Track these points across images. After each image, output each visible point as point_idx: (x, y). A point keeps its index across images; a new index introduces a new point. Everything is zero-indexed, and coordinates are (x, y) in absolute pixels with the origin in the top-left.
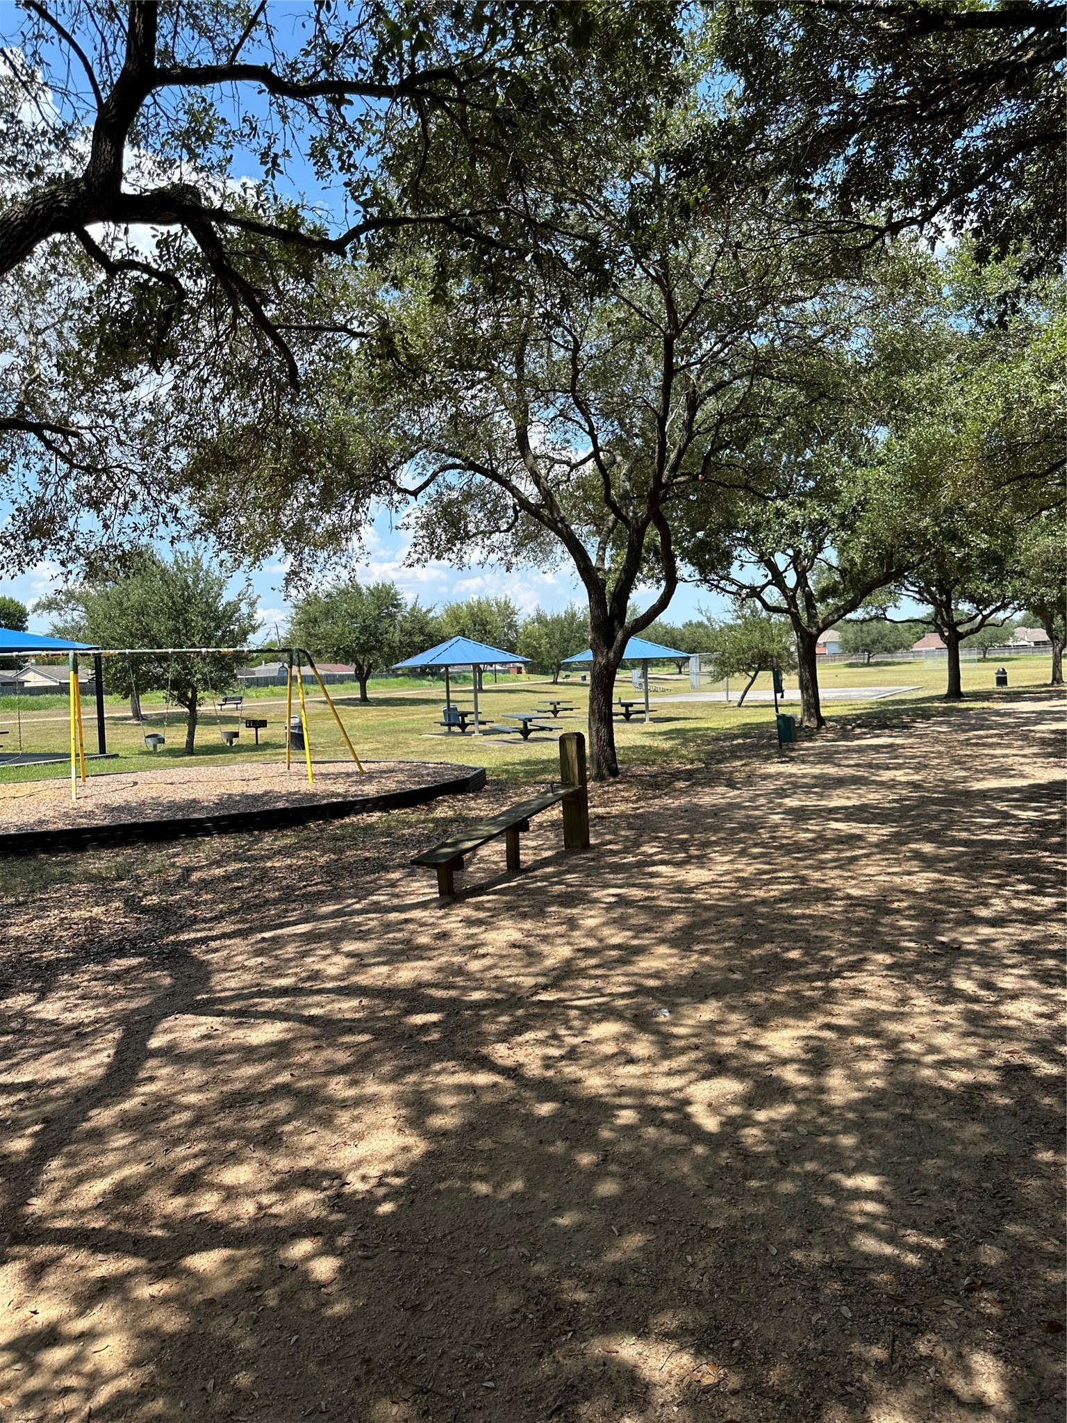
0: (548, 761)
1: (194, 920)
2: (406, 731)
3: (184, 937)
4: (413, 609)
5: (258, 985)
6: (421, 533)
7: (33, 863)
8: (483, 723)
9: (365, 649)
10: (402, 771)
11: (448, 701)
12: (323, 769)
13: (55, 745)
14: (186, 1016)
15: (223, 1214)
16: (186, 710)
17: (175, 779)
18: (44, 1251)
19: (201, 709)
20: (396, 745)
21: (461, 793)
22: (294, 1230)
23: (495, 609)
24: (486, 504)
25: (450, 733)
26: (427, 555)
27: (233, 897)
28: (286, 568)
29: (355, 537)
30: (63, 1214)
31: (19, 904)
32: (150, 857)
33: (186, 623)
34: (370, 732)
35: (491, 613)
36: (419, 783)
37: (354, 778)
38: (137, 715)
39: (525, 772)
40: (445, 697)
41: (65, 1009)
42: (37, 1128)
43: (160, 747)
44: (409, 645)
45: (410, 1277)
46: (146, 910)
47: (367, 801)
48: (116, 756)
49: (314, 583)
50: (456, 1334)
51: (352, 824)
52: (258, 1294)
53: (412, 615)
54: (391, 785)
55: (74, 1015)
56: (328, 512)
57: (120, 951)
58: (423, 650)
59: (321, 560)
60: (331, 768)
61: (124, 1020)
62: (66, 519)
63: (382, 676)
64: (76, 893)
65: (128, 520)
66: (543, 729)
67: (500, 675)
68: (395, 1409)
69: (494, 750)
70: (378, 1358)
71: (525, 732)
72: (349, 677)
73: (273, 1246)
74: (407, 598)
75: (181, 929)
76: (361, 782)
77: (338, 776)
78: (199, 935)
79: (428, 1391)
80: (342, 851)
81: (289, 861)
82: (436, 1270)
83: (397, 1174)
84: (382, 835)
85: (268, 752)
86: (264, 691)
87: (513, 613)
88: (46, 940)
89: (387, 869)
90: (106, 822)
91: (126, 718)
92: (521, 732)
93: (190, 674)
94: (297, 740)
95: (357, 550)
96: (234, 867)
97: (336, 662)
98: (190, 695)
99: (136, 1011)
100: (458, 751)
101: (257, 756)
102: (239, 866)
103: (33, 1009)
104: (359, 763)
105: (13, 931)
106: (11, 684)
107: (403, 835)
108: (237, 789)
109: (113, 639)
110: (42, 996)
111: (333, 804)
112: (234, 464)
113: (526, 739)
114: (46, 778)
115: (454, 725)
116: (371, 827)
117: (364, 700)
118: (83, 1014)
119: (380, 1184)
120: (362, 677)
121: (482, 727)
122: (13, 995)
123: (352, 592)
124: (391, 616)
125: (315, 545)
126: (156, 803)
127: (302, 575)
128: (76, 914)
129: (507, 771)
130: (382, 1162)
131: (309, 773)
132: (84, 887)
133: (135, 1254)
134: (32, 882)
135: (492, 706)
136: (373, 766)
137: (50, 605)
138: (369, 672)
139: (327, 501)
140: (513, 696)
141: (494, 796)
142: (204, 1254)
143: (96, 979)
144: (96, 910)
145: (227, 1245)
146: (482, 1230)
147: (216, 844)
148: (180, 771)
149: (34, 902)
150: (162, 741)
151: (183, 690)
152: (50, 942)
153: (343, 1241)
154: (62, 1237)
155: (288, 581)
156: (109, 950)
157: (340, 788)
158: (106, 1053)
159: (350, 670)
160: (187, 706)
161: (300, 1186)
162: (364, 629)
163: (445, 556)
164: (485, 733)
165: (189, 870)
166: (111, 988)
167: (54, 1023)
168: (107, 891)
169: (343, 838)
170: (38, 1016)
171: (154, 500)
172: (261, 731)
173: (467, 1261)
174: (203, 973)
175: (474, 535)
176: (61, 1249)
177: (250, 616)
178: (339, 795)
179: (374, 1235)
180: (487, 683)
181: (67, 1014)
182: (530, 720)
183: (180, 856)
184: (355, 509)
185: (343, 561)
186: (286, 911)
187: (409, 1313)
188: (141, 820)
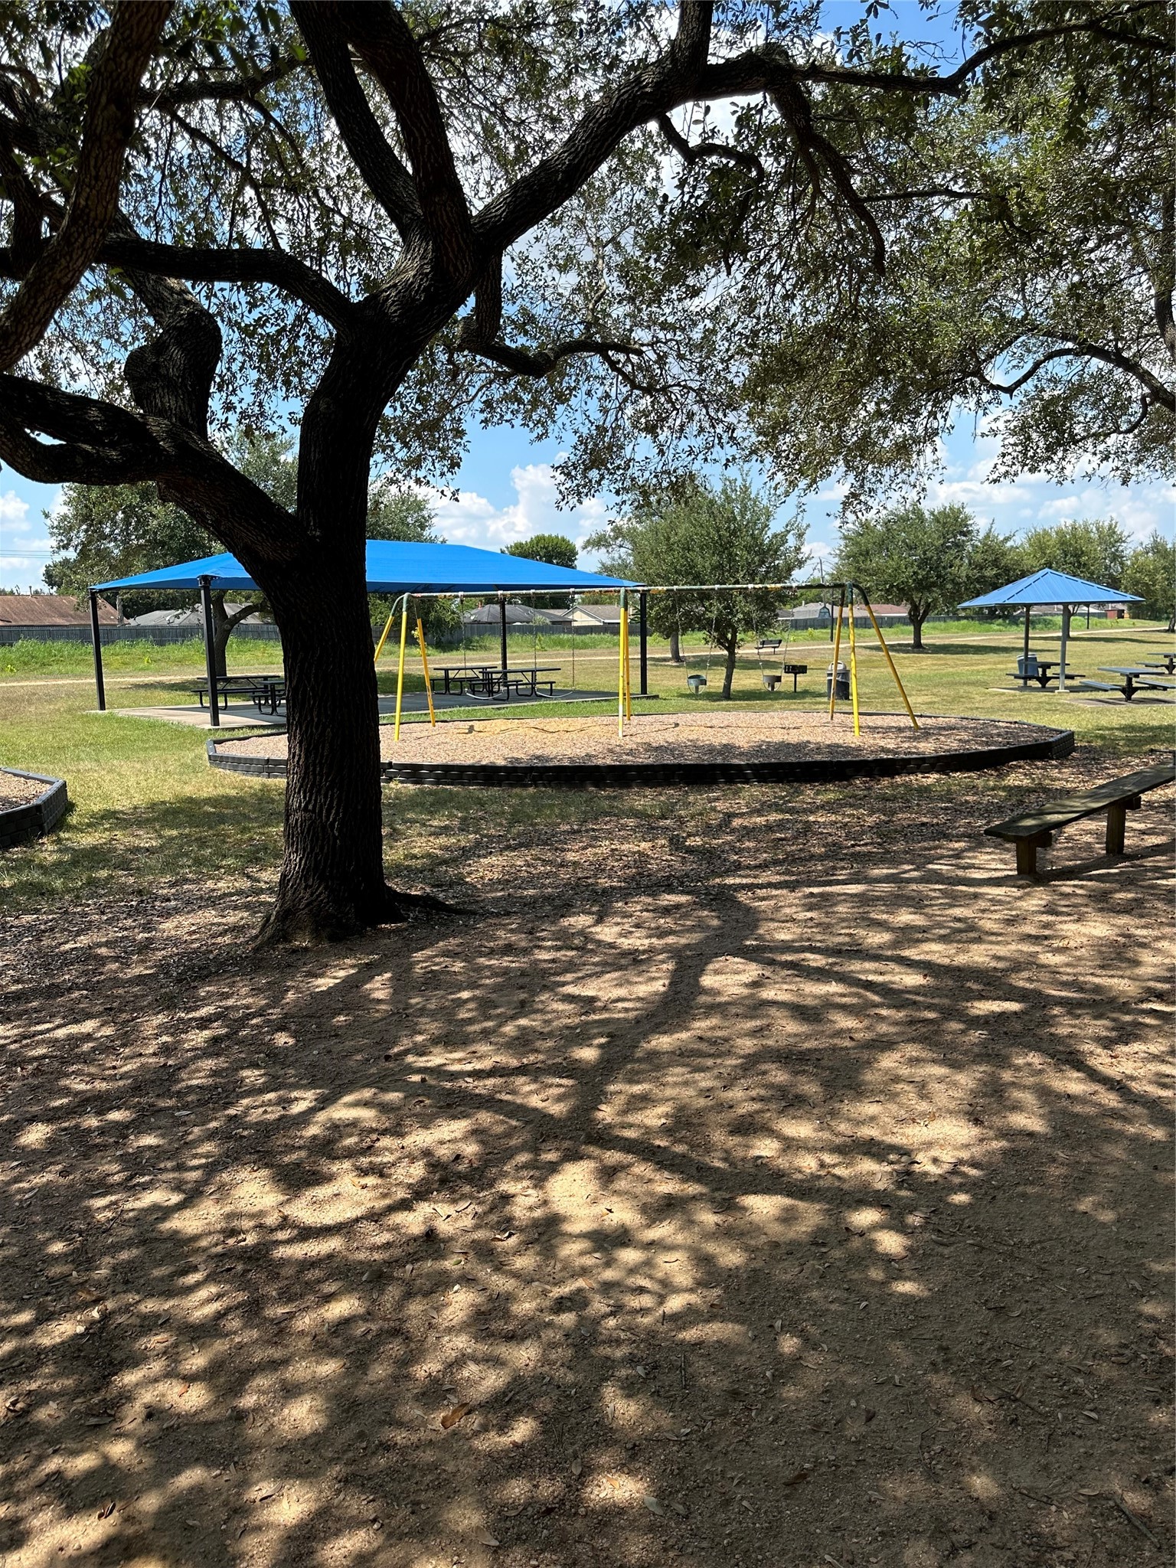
0: (1160, 728)
1: (738, 867)
2: (968, 684)
3: (730, 881)
4: (987, 536)
5: (809, 939)
6: (1012, 440)
7: (585, 796)
8: (1071, 677)
9: (924, 586)
10: (966, 729)
11: (1026, 649)
12: (870, 721)
13: (600, 683)
14: (737, 960)
15: (783, 1163)
16: (726, 652)
17: (715, 722)
18: (613, 1157)
19: (740, 652)
20: (956, 700)
21: (1041, 759)
22: (858, 1196)
23: (1094, 536)
24: (1102, 398)
25: (1025, 688)
26: (1017, 467)
27: (775, 848)
28: (845, 490)
29: (929, 449)
30: (630, 1126)
31: (574, 832)
32: (691, 799)
33: (731, 558)
34: (926, 683)
35: (1090, 541)
36: (987, 744)
37: (908, 734)
38: (677, 657)
39: (1129, 740)
40: (1021, 644)
41: (621, 935)
42: (603, 1040)
43: (702, 689)
44: (978, 580)
45: (993, 1276)
46: (690, 850)
47: (923, 760)
48: (656, 697)
49: (875, 506)
50: (1049, 1350)
51: (905, 785)
52: (824, 1250)
53: (985, 544)
54: (951, 744)
55: (630, 941)
56: (900, 421)
57: (668, 885)
58: (995, 587)
59: (887, 478)
60: (879, 721)
61: (675, 953)
62: (622, 447)
63: (939, 619)
64: (623, 827)
65: (684, 444)
66: (1153, 687)
67: (1093, 620)
68: (977, 1409)
69: (1084, 711)
70: (958, 1349)
71: (1129, 691)
72: (900, 620)
73: (838, 1207)
74: (980, 524)
75: (727, 873)
76: (915, 739)
77: (888, 729)
78: (745, 881)
79: (1016, 1400)
80: (893, 813)
81: (833, 818)
82: (1024, 1276)
83: (974, 1164)
84: (941, 799)
85: (807, 700)
86: (803, 634)
87: (1120, 540)
88: (599, 869)
89: (949, 838)
90: (650, 761)
91: (665, 660)
92: (1123, 690)
93: (731, 613)
94: (842, 690)
95: (931, 466)
96: (774, 817)
97: (887, 601)
98: (729, 636)
99: (687, 946)
100: (1036, 710)
101: (794, 704)
102: (780, 817)
103: (593, 930)
104: (913, 717)
105: (571, 856)
106: (560, 623)
107: (967, 802)
108: (778, 737)
109: (659, 575)
110: (600, 920)
111: (882, 760)
112: (801, 371)
113: (1129, 699)
114: (593, 714)
115: (1030, 678)
116: (927, 789)
117: (918, 647)
118: (638, 942)
119: (954, 1172)
120: (916, 619)
121: (1069, 682)
122: (574, 914)
123: (912, 519)
124: (959, 546)
125: (881, 462)
126: (695, 747)
127: (862, 498)
128: (625, 847)
129: (1103, 737)
130: (956, 1148)
131: (856, 724)
132: (631, 822)
133: (699, 1181)
134: (584, 812)
135: (1083, 658)
136: (929, 721)
137: (599, 542)
138: (926, 613)
139: (901, 406)
140: (1110, 645)
141: (1084, 766)
142: (767, 1197)
143: (648, 911)
144: (643, 845)
145: (790, 1195)
146: (1079, 1248)
147: (754, 792)
148: (720, 714)
149: (587, 831)
150: (704, 682)
151: (724, 632)
152: (603, 870)
153: (915, 1220)
154: (628, 1146)
155: (846, 504)
156: (658, 884)
157: (891, 744)
158: (661, 982)
159: (902, 611)
160: (727, 648)
161: (865, 1154)
162: (924, 562)
163: (1042, 468)
164: (1073, 689)
165: (730, 816)
166: (662, 921)
167: (612, 946)
168: (653, 828)
169: (894, 799)
170: (598, 937)
171: (711, 418)
172: (800, 678)
173: (1062, 1277)
174: (751, 919)
175: (1083, 438)
176: (630, 1158)
177: (798, 549)
178: (888, 751)
179: (949, 1223)
180: (1075, 630)
181: (623, 940)
182: (1137, 676)
183: (719, 802)
184: (932, 414)
185: (912, 479)
186: (834, 868)
187: (992, 1314)
188: (682, 761)
